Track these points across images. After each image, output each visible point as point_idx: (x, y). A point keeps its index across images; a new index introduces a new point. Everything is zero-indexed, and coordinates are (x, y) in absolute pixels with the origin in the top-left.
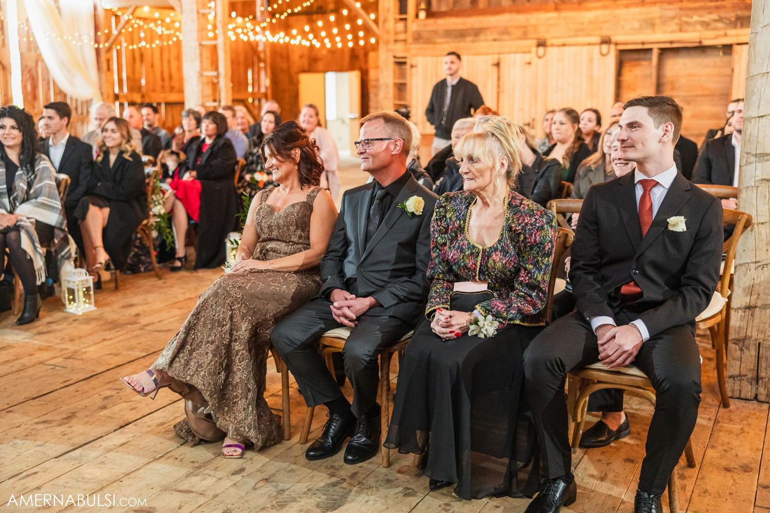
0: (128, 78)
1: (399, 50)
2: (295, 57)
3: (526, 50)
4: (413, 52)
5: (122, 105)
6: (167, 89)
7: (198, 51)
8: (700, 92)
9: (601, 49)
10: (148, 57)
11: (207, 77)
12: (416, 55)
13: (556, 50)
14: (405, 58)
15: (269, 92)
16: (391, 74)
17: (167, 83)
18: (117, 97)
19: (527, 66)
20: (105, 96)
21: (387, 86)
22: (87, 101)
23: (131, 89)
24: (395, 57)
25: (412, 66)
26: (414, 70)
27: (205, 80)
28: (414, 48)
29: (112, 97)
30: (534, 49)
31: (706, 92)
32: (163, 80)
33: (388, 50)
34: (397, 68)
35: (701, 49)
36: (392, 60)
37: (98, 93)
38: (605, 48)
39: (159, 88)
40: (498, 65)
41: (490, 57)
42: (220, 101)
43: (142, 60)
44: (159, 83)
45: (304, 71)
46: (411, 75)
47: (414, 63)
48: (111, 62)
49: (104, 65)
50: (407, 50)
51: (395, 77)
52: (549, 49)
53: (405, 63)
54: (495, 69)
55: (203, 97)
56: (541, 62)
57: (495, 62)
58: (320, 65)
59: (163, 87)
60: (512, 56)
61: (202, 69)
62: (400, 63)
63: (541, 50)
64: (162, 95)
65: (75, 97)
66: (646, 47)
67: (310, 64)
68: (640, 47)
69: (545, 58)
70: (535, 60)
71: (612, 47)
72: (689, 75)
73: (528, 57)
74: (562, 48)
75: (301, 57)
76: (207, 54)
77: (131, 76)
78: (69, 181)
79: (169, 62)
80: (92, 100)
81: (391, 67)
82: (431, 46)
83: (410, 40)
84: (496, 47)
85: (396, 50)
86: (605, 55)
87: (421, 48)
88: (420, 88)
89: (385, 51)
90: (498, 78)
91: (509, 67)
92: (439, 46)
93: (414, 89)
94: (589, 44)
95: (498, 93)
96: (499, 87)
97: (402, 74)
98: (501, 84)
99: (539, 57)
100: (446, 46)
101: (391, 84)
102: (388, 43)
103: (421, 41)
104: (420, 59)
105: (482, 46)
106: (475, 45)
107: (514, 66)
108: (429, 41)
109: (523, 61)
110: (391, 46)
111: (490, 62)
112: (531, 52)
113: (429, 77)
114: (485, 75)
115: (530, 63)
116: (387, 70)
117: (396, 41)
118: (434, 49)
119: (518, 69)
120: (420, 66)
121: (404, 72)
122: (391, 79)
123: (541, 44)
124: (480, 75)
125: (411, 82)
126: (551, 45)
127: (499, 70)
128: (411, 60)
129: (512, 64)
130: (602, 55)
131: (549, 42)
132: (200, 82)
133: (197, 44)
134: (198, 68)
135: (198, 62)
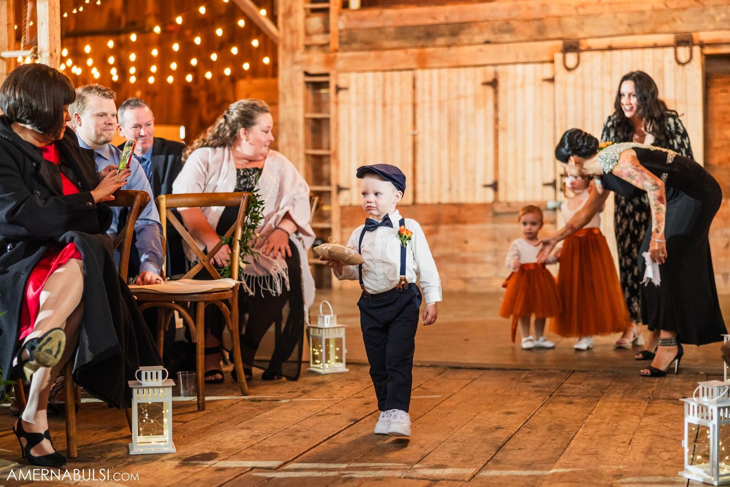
1: (316, 63)
3: (545, 58)
4: (340, 64)
9: (676, 53)
12: (347, 71)
13: (597, 55)
14: (327, 75)
16: (300, 102)
19: (547, 84)
21: (294, 124)
24: (307, 74)
25: (338, 89)
26: (342, 94)
28: (343, 58)
30: (558, 57)
33: (296, 63)
34: (310, 92)
36: (301, 79)
38: (683, 53)
40: (494, 84)
41: (479, 70)
46: (337, 103)
47: (342, 83)
50: (330, 62)
51: (306, 110)
52: (585, 56)
53: (326, 85)
54: (490, 90)
56: (571, 76)
57: (490, 79)
60: (519, 67)
62: (316, 85)
63: (571, 58)
69: (579, 70)
70: (561, 73)
71: (697, 49)
73: (547, 71)
74: (608, 53)
81: (300, 90)
82: (372, 54)
83: (335, 44)
84: (490, 54)
85: (309, 62)
86: (683, 64)
87: (355, 58)
88: (354, 125)
89: (288, 62)
90: (496, 106)
91: (515, 86)
92: (387, 54)
93: (343, 128)
94: (655, 46)
95: (496, 132)
96: (496, 120)
97: (319, 104)
98: (501, 115)
99: (569, 69)
100: (400, 54)
101: (301, 120)
102: (293, 50)
103: (355, 46)
104: (353, 76)
105: (466, 53)
106: (453, 51)
107: (523, 85)
108: (370, 45)
109: (540, 76)
110: (300, 55)
111: (481, 79)
112: (552, 62)
113: (370, 107)
114: (471, 101)
115: (552, 80)
116: (294, 96)
117: (308, 47)
118: (378, 58)
119: (530, 90)
120: (353, 89)
121: (324, 98)
122: (301, 110)
123: (571, 47)
124: (462, 101)
125: (337, 116)
126: (589, 49)
127: (496, 93)
128: (337, 78)
129: (519, 81)
130: (679, 63)
131: (584, 44)
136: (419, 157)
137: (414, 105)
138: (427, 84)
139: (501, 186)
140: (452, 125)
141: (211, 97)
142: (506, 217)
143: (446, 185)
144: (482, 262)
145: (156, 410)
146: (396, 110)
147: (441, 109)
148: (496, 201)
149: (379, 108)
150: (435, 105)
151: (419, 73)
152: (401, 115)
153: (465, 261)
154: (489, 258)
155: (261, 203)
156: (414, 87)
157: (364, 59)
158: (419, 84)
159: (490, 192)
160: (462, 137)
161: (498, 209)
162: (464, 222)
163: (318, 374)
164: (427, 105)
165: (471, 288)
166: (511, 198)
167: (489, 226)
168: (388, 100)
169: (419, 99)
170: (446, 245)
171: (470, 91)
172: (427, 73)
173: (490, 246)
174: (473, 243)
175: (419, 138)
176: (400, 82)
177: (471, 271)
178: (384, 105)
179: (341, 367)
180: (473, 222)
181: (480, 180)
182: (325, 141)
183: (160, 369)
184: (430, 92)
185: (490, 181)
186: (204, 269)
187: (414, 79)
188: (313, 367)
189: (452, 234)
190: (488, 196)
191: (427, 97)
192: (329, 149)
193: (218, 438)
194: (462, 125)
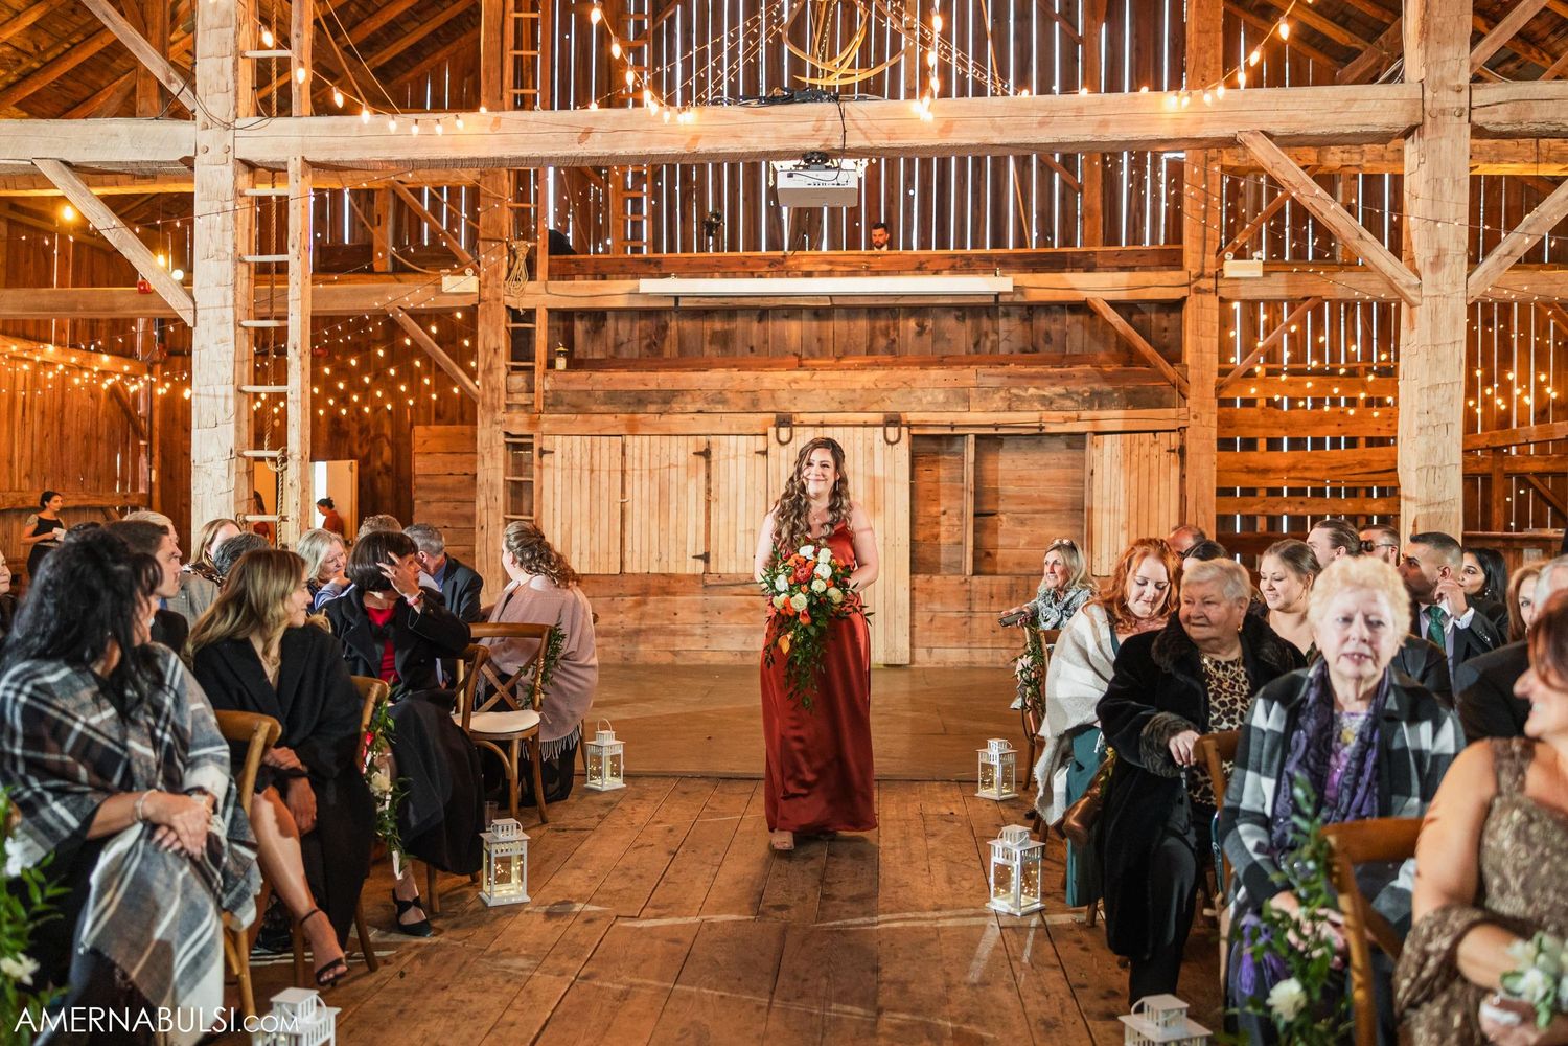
1: (519, 423)
3: (758, 431)
4: (545, 426)
7: (230, 404)
8: (1040, 507)
9: (885, 433)
12: (552, 434)
13: (810, 430)
14: (531, 436)
16: (501, 464)
19: (760, 457)
21: (493, 487)
24: (507, 434)
25: (542, 452)
26: (545, 457)
27: (243, 467)
28: (548, 421)
30: (772, 431)
31: (1049, 507)
33: (496, 423)
34: (510, 455)
35: (1038, 438)
36: (501, 439)
38: (892, 432)
40: (706, 454)
41: (691, 440)
46: (541, 467)
47: (547, 446)
50: (533, 424)
51: (506, 474)
52: (797, 431)
53: (528, 446)
54: (702, 461)
55: (238, 502)
56: (784, 450)
57: (702, 449)
60: (732, 439)
61: (241, 443)
62: (518, 446)
63: (784, 433)
66: (956, 432)
68: (948, 431)
69: (792, 444)
70: (774, 447)
71: (905, 430)
72: (1021, 478)
73: (760, 443)
81: (501, 452)
82: (580, 417)
83: (539, 405)
84: (702, 424)
85: (511, 423)
86: (892, 444)
87: (562, 421)
88: (558, 490)
89: (488, 422)
90: (708, 477)
91: (728, 457)
92: (596, 418)
93: (547, 493)
94: (865, 425)
95: (708, 502)
96: (709, 491)
97: (519, 466)
98: (713, 486)
99: (781, 443)
100: (610, 419)
101: (501, 483)
102: (494, 409)
103: (560, 408)
104: (559, 439)
105: (678, 421)
106: (664, 418)
107: (736, 457)
108: (577, 408)
109: (752, 449)
110: (500, 416)
111: (692, 450)
112: (766, 435)
113: (577, 472)
114: (682, 470)
115: (765, 453)
116: (492, 457)
117: (509, 407)
118: (586, 422)
119: (742, 461)
120: (558, 453)
121: (525, 460)
122: (501, 472)
123: (784, 421)
124: (674, 470)
125: (541, 481)
126: (802, 425)
127: (708, 463)
128: (541, 441)
129: (732, 452)
130: (888, 442)
131: (797, 419)
132: (234, 470)
133: (231, 390)
134: (230, 442)
135: (232, 427)
136: (628, 527)
137: (623, 472)
138: (637, 451)
139: (712, 557)
140: (663, 494)
141: (363, 430)
142: (718, 589)
143: (655, 555)
144: (694, 635)
145: (506, 861)
146: (604, 475)
147: (651, 479)
148: (707, 572)
149: (587, 473)
150: (646, 473)
151: (629, 439)
152: (609, 482)
153: (674, 633)
154: (699, 630)
155: (563, 636)
156: (623, 453)
157: (571, 422)
158: (628, 451)
159: (701, 563)
160: (673, 506)
161: (709, 581)
162: (674, 594)
163: (598, 792)
164: (637, 473)
165: (679, 661)
166: (722, 570)
167: (700, 598)
168: (596, 467)
169: (629, 466)
170: (655, 616)
171: (682, 459)
172: (637, 439)
173: (700, 618)
174: (683, 615)
175: (628, 506)
176: (607, 449)
177: (680, 644)
178: (592, 471)
179: (619, 783)
180: (683, 594)
181: (691, 552)
182: (525, 505)
183: (513, 821)
184: (641, 460)
185: (701, 552)
186: (502, 699)
187: (624, 446)
188: (590, 784)
189: (661, 605)
190: (700, 567)
191: (637, 465)
192: (531, 514)
193: (560, 882)
194: (673, 496)
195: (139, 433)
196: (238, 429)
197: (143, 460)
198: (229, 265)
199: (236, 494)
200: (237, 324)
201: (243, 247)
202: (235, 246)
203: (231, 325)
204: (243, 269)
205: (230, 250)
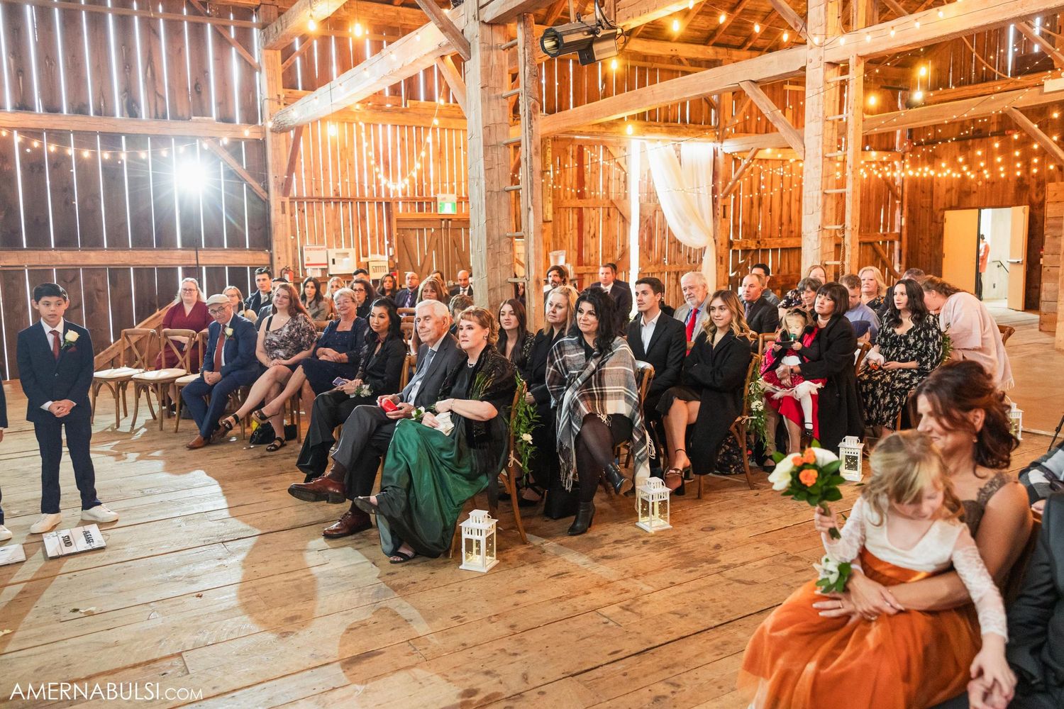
0: (743, 223)
2: (941, 191)
5: (735, 252)
6: (785, 234)
7: (820, 201)
10: (766, 203)
11: (830, 231)
15: (904, 232)
17: (784, 227)
18: (731, 244)
20: (719, 243)
22: (701, 249)
23: (746, 236)
27: (827, 234)
29: (725, 245)
32: (781, 224)
37: (713, 240)
39: (776, 234)
42: (844, 259)
43: (760, 205)
44: (777, 227)
45: (951, 208)
48: (727, 208)
49: (720, 212)
55: (823, 254)
58: (974, 200)
59: (781, 231)
61: (824, 221)
64: (779, 241)
65: (688, 246)
67: (960, 199)
75: (948, 191)
76: (832, 203)
77: (747, 222)
78: (653, 373)
79: (789, 205)
80: (705, 248)
132: (820, 237)
133: (820, 193)
134: (819, 221)
135: (820, 214)
195: (895, 196)
196: (824, 214)
197: (898, 212)
198: (820, 124)
199: (822, 250)
200: (824, 157)
201: (829, 111)
202: (824, 113)
203: (821, 158)
204: (830, 125)
205: (821, 115)
